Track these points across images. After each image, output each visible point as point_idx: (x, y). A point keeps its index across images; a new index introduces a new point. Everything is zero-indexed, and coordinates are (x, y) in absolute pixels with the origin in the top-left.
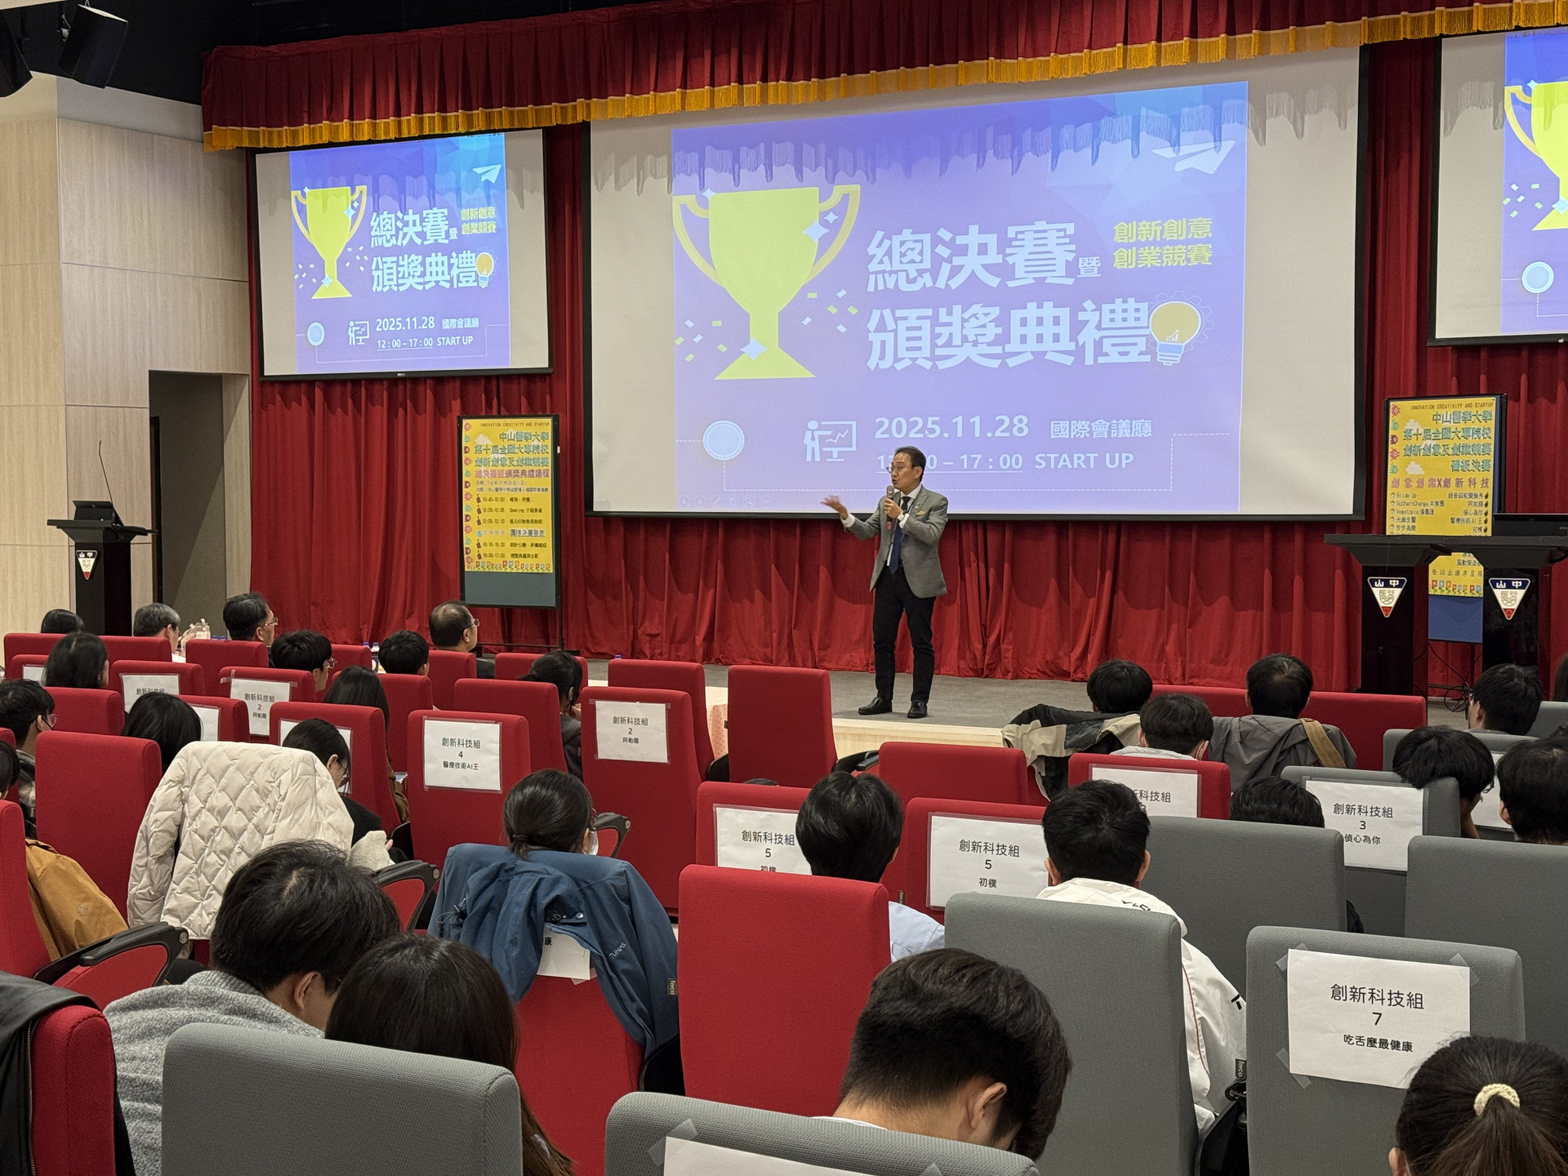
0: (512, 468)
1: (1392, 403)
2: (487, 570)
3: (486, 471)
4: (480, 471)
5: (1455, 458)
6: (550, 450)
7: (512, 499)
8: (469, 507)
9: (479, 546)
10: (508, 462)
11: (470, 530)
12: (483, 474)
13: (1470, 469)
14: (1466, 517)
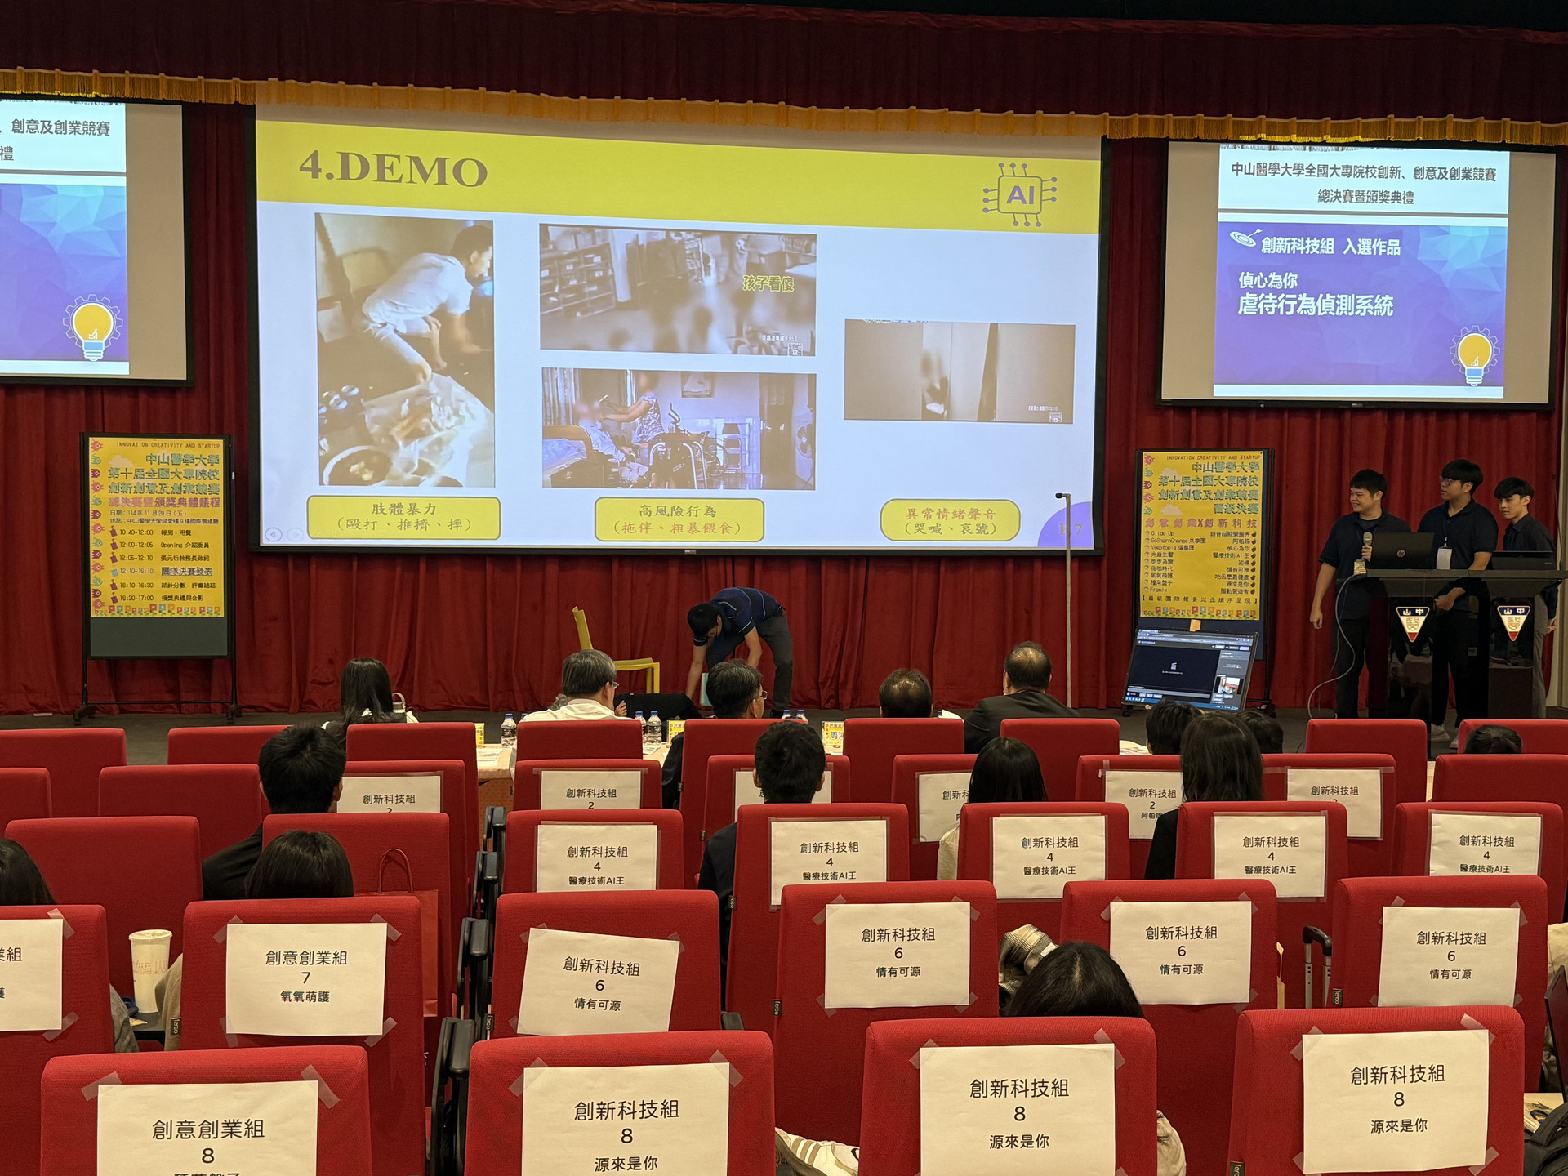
0: (165, 496)
1: (1144, 453)
2: (125, 615)
3: (126, 501)
4: (116, 500)
5: (1218, 502)
6: (221, 476)
7: (164, 532)
8: (98, 540)
9: (114, 587)
10: (158, 489)
11: (99, 568)
12: (121, 502)
13: (1235, 511)
14: (1230, 552)
